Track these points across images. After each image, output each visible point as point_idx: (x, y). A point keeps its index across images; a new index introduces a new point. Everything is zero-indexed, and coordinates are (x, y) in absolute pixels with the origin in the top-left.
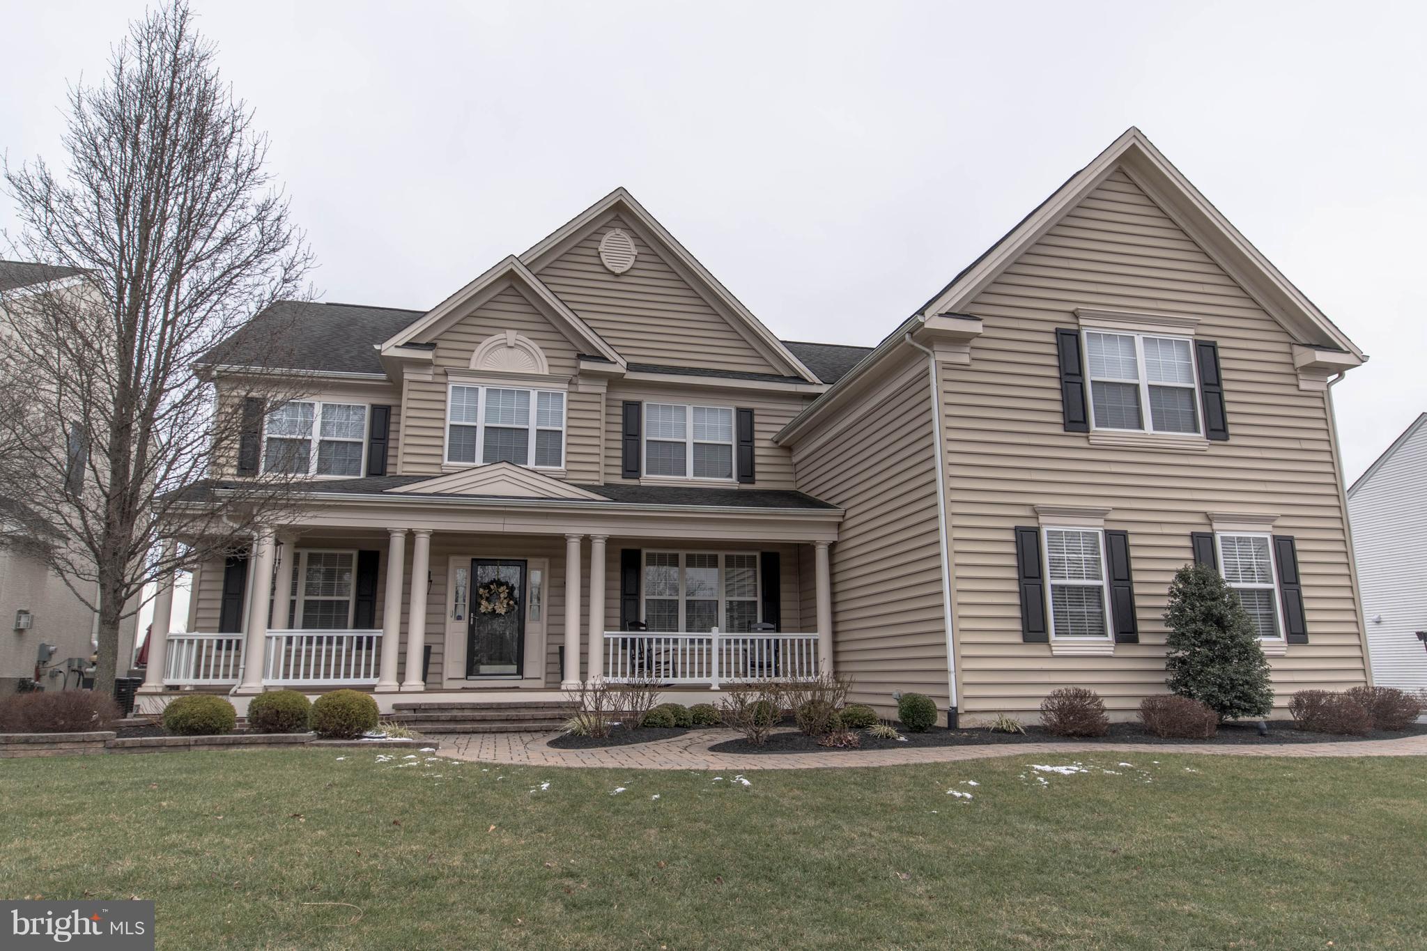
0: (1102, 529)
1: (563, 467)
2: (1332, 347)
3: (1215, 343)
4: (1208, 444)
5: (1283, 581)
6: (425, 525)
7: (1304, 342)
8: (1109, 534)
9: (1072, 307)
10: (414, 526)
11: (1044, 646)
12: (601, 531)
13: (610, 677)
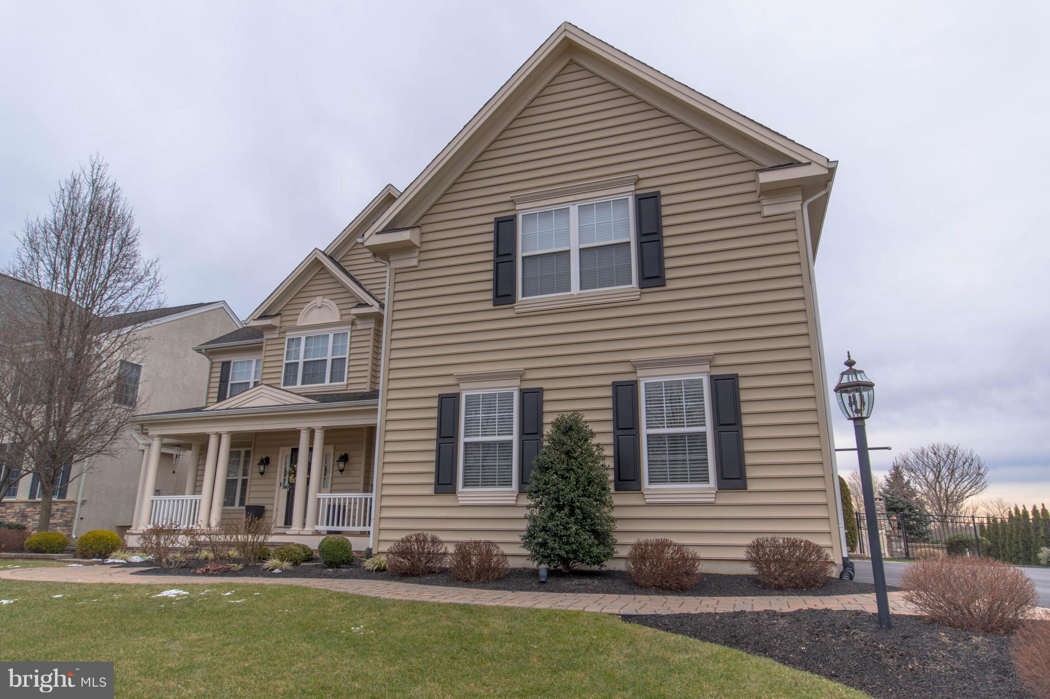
0: (517, 388)
1: (345, 382)
2: (793, 163)
3: (659, 192)
4: (639, 293)
5: (718, 423)
6: (225, 428)
7: (770, 164)
8: (523, 393)
9: (507, 198)
10: (219, 430)
11: (451, 497)
12: (318, 424)
13: (319, 526)
